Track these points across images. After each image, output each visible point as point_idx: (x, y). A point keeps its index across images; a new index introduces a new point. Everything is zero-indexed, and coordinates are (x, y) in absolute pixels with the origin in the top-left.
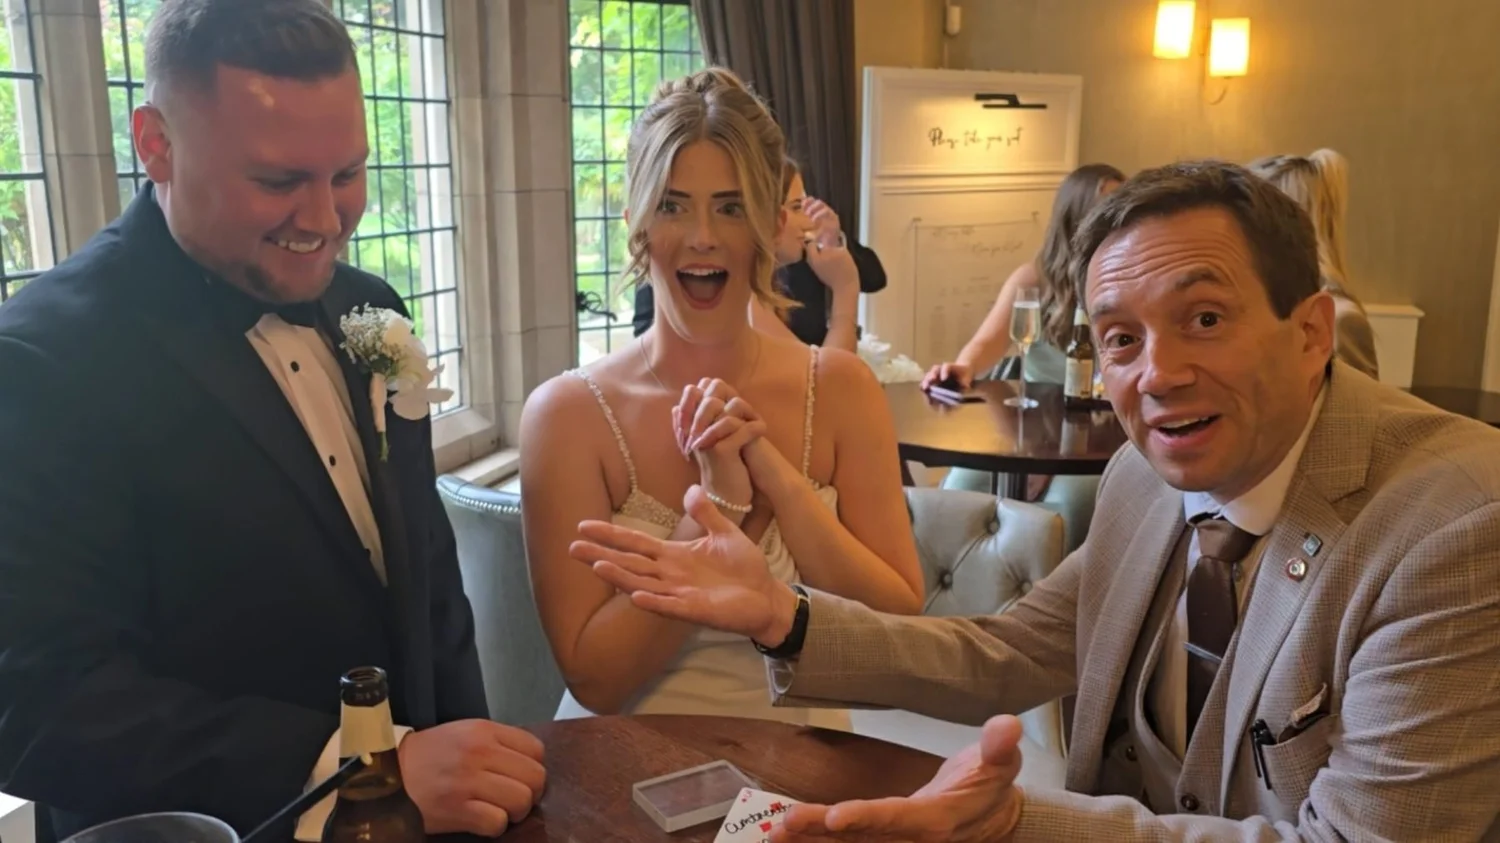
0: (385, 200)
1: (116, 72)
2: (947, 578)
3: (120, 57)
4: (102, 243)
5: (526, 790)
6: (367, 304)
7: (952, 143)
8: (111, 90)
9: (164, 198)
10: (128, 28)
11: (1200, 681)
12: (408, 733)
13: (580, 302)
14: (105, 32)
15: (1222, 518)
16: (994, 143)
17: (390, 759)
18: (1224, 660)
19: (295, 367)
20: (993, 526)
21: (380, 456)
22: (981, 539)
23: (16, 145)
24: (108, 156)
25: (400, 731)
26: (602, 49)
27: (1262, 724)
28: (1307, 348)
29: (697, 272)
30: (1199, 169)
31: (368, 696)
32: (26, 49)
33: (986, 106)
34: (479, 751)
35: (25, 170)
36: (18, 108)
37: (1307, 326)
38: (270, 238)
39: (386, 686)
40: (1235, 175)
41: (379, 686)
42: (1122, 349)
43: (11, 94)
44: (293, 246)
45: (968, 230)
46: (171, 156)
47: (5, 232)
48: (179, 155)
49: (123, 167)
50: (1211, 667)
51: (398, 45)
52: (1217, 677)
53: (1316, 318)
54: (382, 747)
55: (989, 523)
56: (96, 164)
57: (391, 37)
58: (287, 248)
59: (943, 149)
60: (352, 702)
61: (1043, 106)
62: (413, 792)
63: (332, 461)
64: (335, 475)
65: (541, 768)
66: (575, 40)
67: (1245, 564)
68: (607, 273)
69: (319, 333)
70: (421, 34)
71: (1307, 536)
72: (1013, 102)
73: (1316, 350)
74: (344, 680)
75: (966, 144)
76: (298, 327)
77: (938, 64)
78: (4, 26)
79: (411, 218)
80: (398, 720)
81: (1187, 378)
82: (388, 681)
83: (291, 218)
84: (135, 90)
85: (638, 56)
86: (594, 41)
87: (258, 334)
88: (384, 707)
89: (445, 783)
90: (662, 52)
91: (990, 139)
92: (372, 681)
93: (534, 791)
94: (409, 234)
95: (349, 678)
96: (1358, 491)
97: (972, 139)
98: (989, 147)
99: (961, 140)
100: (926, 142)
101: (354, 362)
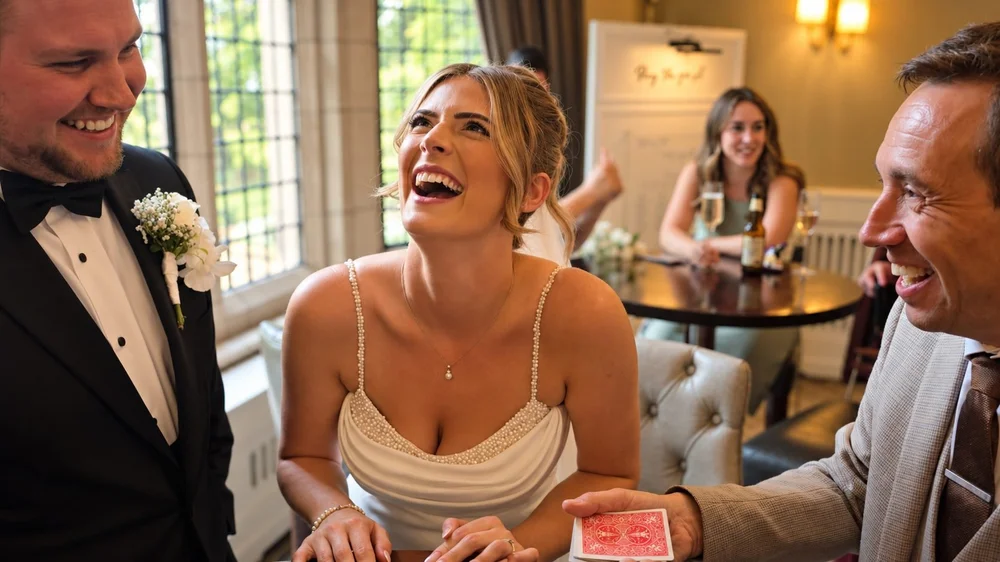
2: (653, 410)
6: (159, 189)
7: (654, 78)
16: (685, 80)
19: (83, 258)
20: (691, 369)
21: (177, 325)
22: (681, 379)
33: (679, 51)
38: (66, 123)
44: (91, 126)
45: (664, 141)
55: (687, 367)
58: (85, 129)
59: (646, 82)
61: (717, 52)
63: (122, 342)
64: (123, 355)
72: (698, 48)
75: (664, 79)
77: (642, 19)
83: (88, 98)
87: (46, 229)
91: (681, 76)
97: (668, 75)
98: (680, 83)
99: (660, 75)
100: (634, 77)
101: (146, 242)
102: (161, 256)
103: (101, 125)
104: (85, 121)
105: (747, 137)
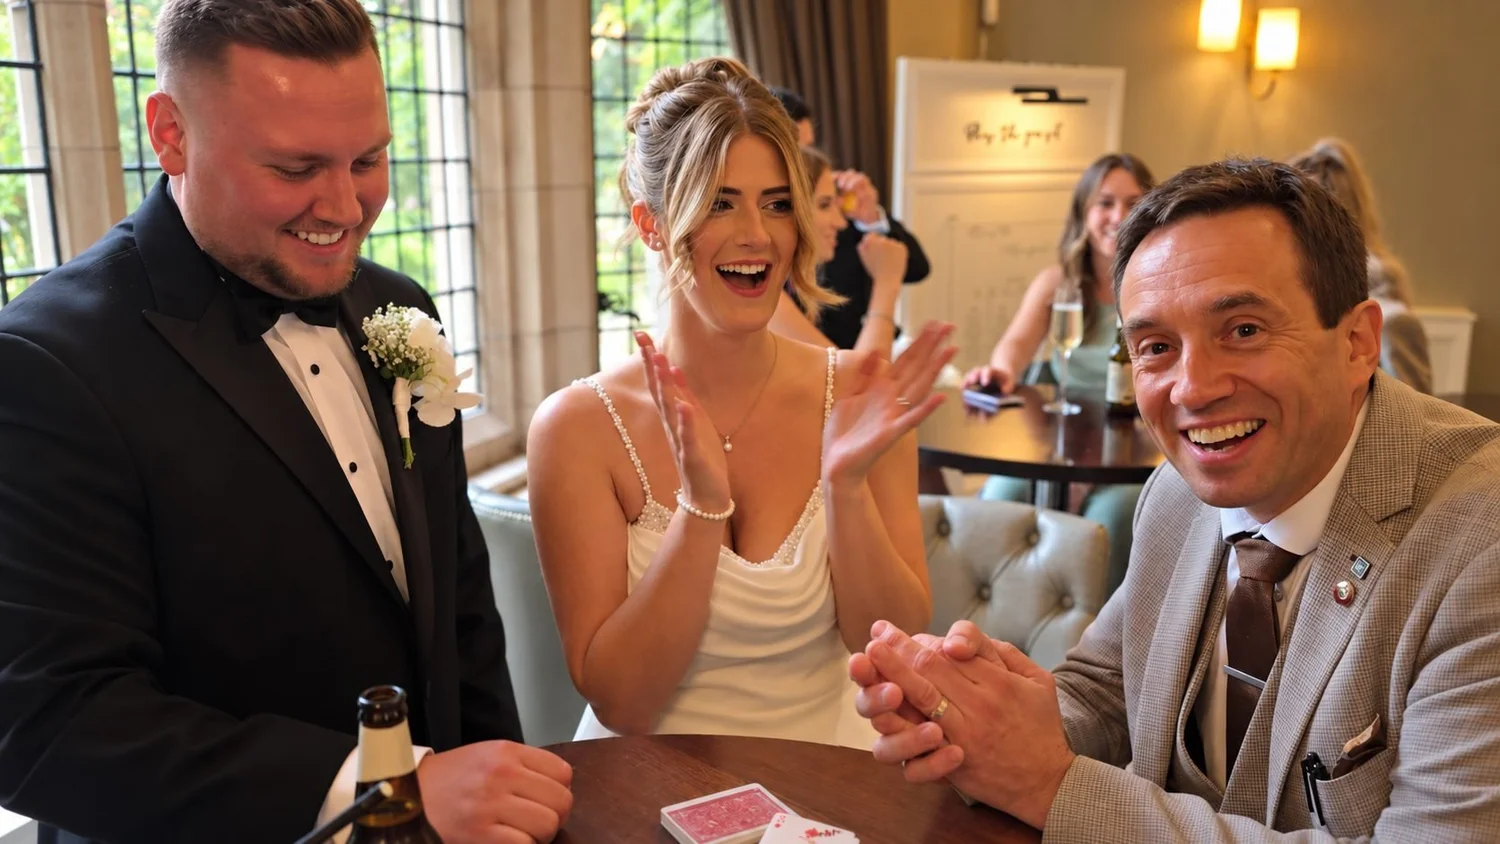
0: (401, 195)
1: (121, 61)
2: (985, 592)
3: (125, 47)
4: (115, 237)
5: (553, 816)
6: (391, 304)
7: (989, 138)
8: (117, 81)
9: (181, 192)
10: (134, 18)
11: (1241, 706)
12: (427, 754)
13: (602, 302)
14: (110, 20)
15: (1262, 538)
16: (1034, 141)
17: (409, 783)
18: (1266, 685)
19: (315, 370)
20: (1033, 539)
21: (404, 464)
22: (1018, 554)
23: (17, 138)
24: (114, 148)
25: (419, 752)
26: (625, 40)
27: (1315, 758)
28: (1353, 358)
29: (745, 270)
30: (1249, 167)
31: (386, 717)
32: (28, 37)
33: (1026, 101)
34: (502, 773)
35: (27, 164)
36: (19, 98)
37: (1353, 335)
38: (288, 230)
39: (405, 707)
40: (1287, 175)
41: (398, 707)
42: (1157, 356)
43: (12, 85)
44: (313, 238)
45: (1005, 229)
46: (185, 147)
47: (6, 227)
48: (193, 147)
49: (129, 160)
50: (1252, 691)
51: (414, 35)
52: (1260, 702)
53: (1364, 327)
54: (400, 771)
55: (1029, 535)
56: (100, 157)
57: (405, 26)
58: (306, 240)
59: (981, 143)
60: (370, 724)
61: (1082, 101)
62: (433, 818)
63: (353, 468)
64: (355, 481)
65: (567, 792)
66: (596, 29)
67: (1286, 584)
68: (630, 272)
69: (342, 334)
70: (438, 23)
71: (1353, 558)
72: (1053, 97)
73: (1363, 359)
74: (362, 701)
75: (1004, 139)
76: (318, 328)
77: (973, 54)
78: (5, 14)
79: (427, 214)
80: (417, 740)
81: (1226, 389)
82: (407, 702)
83: (310, 208)
84: (141, 81)
85: (664, 47)
86: (618, 31)
87: (277, 336)
88: (403, 729)
89: (467, 806)
90: (688, 42)
91: (1029, 135)
92: (389, 702)
93: (561, 817)
94: (425, 231)
95: (367, 698)
96: (1404, 510)
97: (1009, 133)
98: (1027, 143)
99: (998, 135)
100: (964, 137)
101: (376, 366)
102: (392, 382)
103: (323, 239)
104: (308, 233)
105: (1115, 214)
